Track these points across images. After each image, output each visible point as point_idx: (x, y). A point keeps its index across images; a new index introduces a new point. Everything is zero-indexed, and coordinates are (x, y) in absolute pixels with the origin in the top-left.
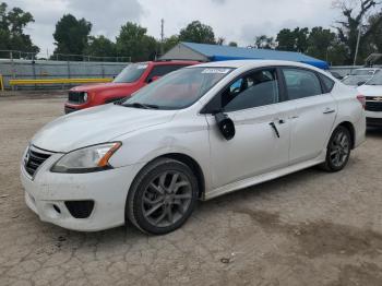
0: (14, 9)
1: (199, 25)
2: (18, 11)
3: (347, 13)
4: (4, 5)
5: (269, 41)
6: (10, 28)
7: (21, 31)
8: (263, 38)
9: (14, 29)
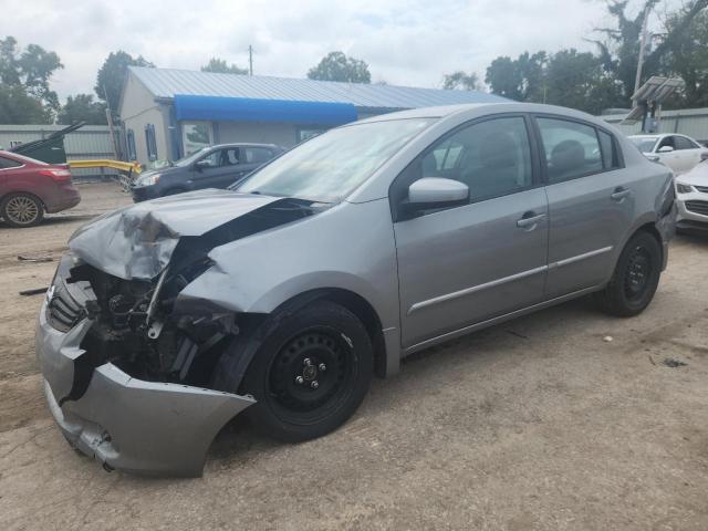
0: (30, 47)
1: (343, 60)
2: (35, 50)
3: (617, 10)
4: (11, 41)
5: (470, 81)
6: (23, 80)
7: (45, 85)
8: (457, 77)
9: (31, 82)
